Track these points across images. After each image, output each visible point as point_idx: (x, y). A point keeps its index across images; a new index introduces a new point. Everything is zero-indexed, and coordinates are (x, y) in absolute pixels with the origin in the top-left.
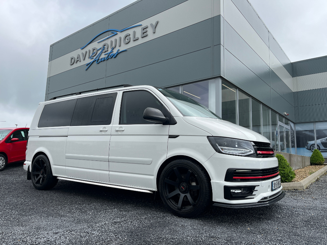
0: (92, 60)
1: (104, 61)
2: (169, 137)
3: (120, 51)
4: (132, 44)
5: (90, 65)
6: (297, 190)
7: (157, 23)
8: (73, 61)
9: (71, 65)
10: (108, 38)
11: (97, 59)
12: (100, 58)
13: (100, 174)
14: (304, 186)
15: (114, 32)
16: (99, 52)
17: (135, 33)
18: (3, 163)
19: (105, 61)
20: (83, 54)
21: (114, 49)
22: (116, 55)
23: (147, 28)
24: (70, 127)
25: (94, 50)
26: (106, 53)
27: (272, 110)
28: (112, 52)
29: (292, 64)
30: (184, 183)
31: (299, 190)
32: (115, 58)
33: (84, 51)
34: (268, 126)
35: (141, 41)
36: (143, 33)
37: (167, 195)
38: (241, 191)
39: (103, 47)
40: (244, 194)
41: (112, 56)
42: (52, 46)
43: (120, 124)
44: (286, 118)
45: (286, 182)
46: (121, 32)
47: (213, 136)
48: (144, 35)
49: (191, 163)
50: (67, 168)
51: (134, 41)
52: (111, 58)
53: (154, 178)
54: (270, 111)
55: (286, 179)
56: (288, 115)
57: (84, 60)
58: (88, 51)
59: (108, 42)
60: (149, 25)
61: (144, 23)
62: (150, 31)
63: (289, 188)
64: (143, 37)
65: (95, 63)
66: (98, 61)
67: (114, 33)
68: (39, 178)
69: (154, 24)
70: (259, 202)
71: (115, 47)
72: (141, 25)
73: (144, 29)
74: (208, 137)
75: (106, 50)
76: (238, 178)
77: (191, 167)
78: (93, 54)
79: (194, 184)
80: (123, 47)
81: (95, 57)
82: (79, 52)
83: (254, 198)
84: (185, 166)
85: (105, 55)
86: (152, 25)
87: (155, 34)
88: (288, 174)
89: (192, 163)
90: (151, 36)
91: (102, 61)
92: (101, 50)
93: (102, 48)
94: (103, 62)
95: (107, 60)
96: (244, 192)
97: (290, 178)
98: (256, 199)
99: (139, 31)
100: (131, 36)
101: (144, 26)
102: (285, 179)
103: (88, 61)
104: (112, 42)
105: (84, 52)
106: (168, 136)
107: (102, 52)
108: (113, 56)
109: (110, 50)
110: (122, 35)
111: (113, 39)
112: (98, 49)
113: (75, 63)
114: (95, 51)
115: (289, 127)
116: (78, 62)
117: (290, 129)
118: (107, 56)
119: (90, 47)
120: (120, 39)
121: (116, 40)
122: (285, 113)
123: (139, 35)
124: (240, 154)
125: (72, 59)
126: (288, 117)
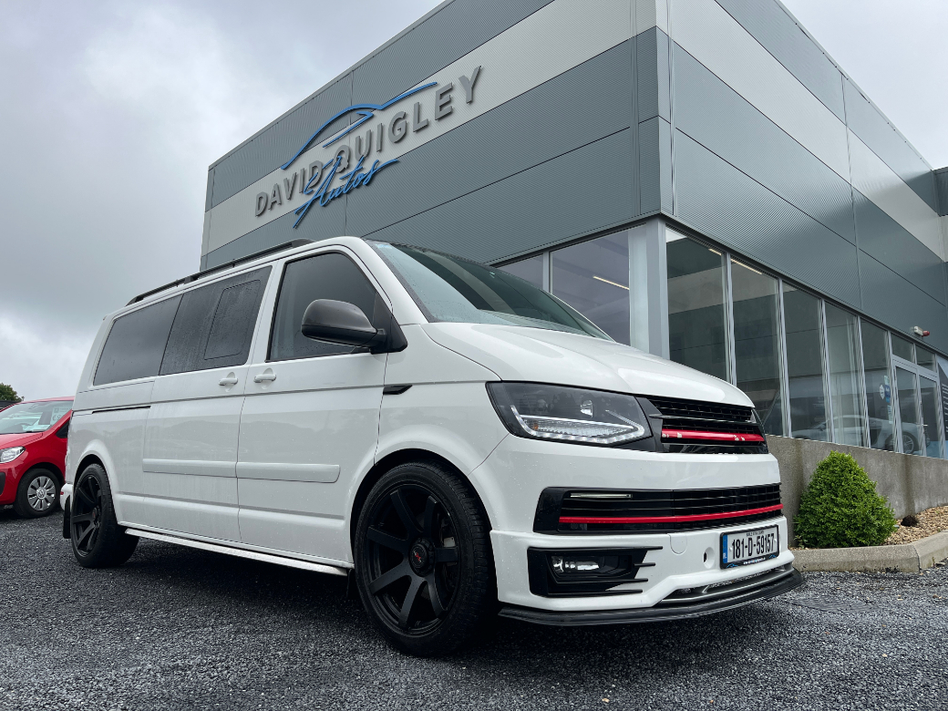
0: (311, 198)
1: (339, 196)
2: (385, 393)
3: (380, 166)
4: (413, 142)
5: (304, 212)
6: (896, 571)
7: (479, 72)
8: (264, 205)
9: (259, 215)
10: (349, 132)
11: (322, 194)
12: (331, 190)
13: (217, 515)
14: (924, 557)
15: (364, 113)
16: (327, 173)
17: (418, 108)
18: (49, 494)
19: (344, 196)
20: (287, 181)
21: (364, 160)
22: (369, 177)
23: (451, 90)
24: (158, 377)
25: (315, 167)
26: (345, 173)
27: (865, 318)
28: (360, 169)
29: (936, 173)
30: (423, 542)
31: (903, 570)
32: (367, 185)
33: (289, 174)
34: (853, 376)
35: (437, 130)
36: (441, 107)
37: (374, 578)
38: (597, 567)
39: (338, 159)
40: (607, 575)
41: (360, 179)
42: (212, 169)
43: (269, 359)
44: (919, 345)
45: (861, 545)
46: (383, 110)
47: (502, 381)
48: (444, 112)
49: (437, 471)
50: (148, 500)
51: (418, 131)
52: (358, 187)
53: (343, 525)
54: (858, 322)
55: (863, 535)
56: (928, 334)
57: (290, 199)
58: (299, 173)
59: (350, 142)
60: (457, 83)
61: (443, 78)
62: (459, 97)
63: (868, 566)
64: (440, 119)
65: (318, 204)
66: (326, 199)
67: (365, 115)
68: (87, 531)
69: (470, 75)
70: (658, 605)
71: (368, 155)
72: (435, 84)
73: (442, 95)
74: (488, 383)
75: (344, 164)
76: (578, 523)
77: (435, 486)
78: (311, 180)
79: (450, 543)
80: (391, 153)
81: (316, 189)
82: (279, 177)
83: (640, 592)
84: (421, 484)
85: (343, 179)
86: (463, 79)
87: (473, 105)
88: (867, 517)
89: (441, 474)
90: (463, 113)
91: (334, 199)
92: (332, 168)
93: (335, 161)
94: (337, 201)
95: (348, 193)
96: (608, 569)
97: (873, 531)
98: (648, 594)
99: (428, 101)
100: (410, 120)
101: (443, 85)
102: (859, 536)
103: (301, 200)
104: (359, 141)
105: (290, 178)
106: (382, 389)
107: (334, 174)
108: (363, 180)
109: (355, 163)
110: (385, 118)
111: (362, 132)
112: (325, 163)
113: (268, 211)
114: (317, 171)
115: (932, 374)
116: (276, 206)
117: (938, 380)
118: (346, 182)
119: (305, 162)
120: (382, 128)
121: (370, 135)
122: (916, 327)
123: (429, 113)
124: (595, 440)
125: (261, 198)
126: (927, 341)
